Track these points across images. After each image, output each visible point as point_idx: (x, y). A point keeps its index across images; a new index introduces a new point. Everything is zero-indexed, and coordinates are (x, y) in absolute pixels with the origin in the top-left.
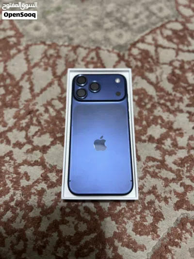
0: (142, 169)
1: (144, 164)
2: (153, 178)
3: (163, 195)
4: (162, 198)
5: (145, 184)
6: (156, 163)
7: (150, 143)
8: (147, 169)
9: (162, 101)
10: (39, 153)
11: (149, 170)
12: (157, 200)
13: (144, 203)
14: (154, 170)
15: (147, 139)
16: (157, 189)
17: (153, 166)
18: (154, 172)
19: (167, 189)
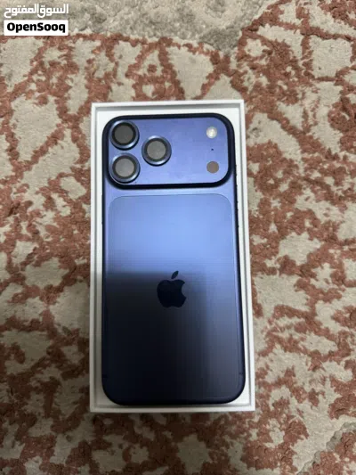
0: (265, 333)
1: (270, 322)
2: (288, 353)
3: (308, 388)
4: (306, 393)
5: (270, 364)
6: (295, 320)
7: (284, 276)
8: (274, 333)
9: (316, 175)
10: (40, 302)
11: (280, 335)
12: (294, 398)
13: (267, 406)
14: (291, 335)
15: (278, 266)
16: (294, 376)
17: (289, 327)
18: (290, 339)
19: (317, 375)
